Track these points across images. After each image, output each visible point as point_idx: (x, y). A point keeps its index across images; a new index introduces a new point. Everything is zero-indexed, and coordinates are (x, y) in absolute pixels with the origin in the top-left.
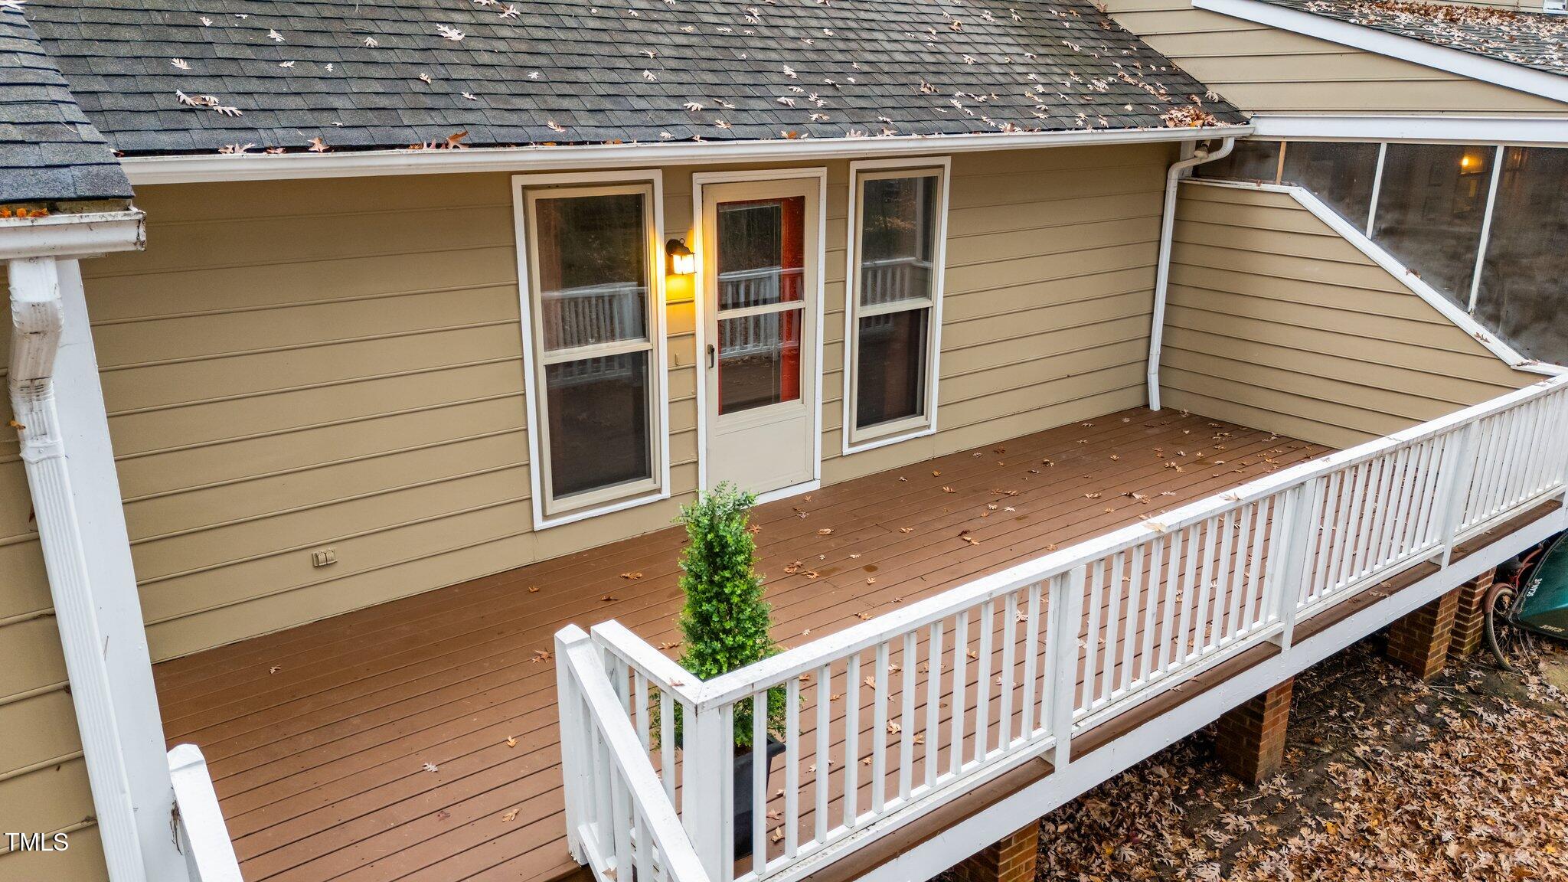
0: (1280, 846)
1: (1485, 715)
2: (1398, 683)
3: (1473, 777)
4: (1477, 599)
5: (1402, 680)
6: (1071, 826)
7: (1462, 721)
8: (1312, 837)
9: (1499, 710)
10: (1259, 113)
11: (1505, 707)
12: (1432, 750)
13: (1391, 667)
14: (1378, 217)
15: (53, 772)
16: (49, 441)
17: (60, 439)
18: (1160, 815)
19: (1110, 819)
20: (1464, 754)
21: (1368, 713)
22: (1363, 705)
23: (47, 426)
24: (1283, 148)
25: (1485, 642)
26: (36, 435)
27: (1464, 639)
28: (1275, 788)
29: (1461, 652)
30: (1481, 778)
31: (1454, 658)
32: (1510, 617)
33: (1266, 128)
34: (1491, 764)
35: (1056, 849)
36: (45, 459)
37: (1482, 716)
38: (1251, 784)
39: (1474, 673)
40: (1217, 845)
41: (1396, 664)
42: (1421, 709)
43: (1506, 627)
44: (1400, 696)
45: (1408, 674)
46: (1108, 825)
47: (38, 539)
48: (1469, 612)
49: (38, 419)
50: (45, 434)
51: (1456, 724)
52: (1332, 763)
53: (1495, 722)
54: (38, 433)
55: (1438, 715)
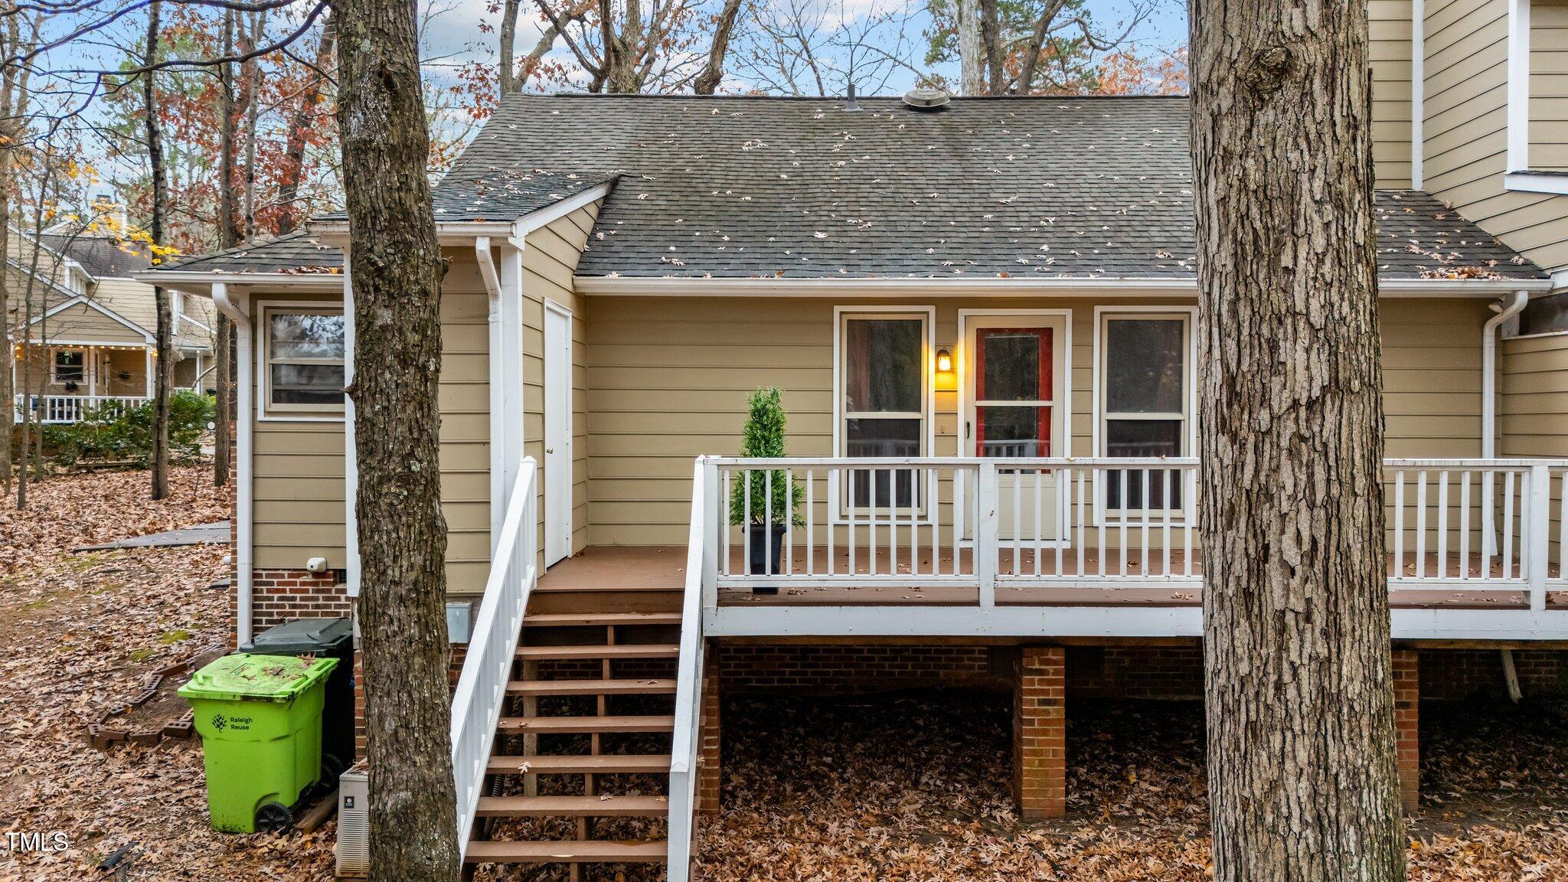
10: (1556, 270)
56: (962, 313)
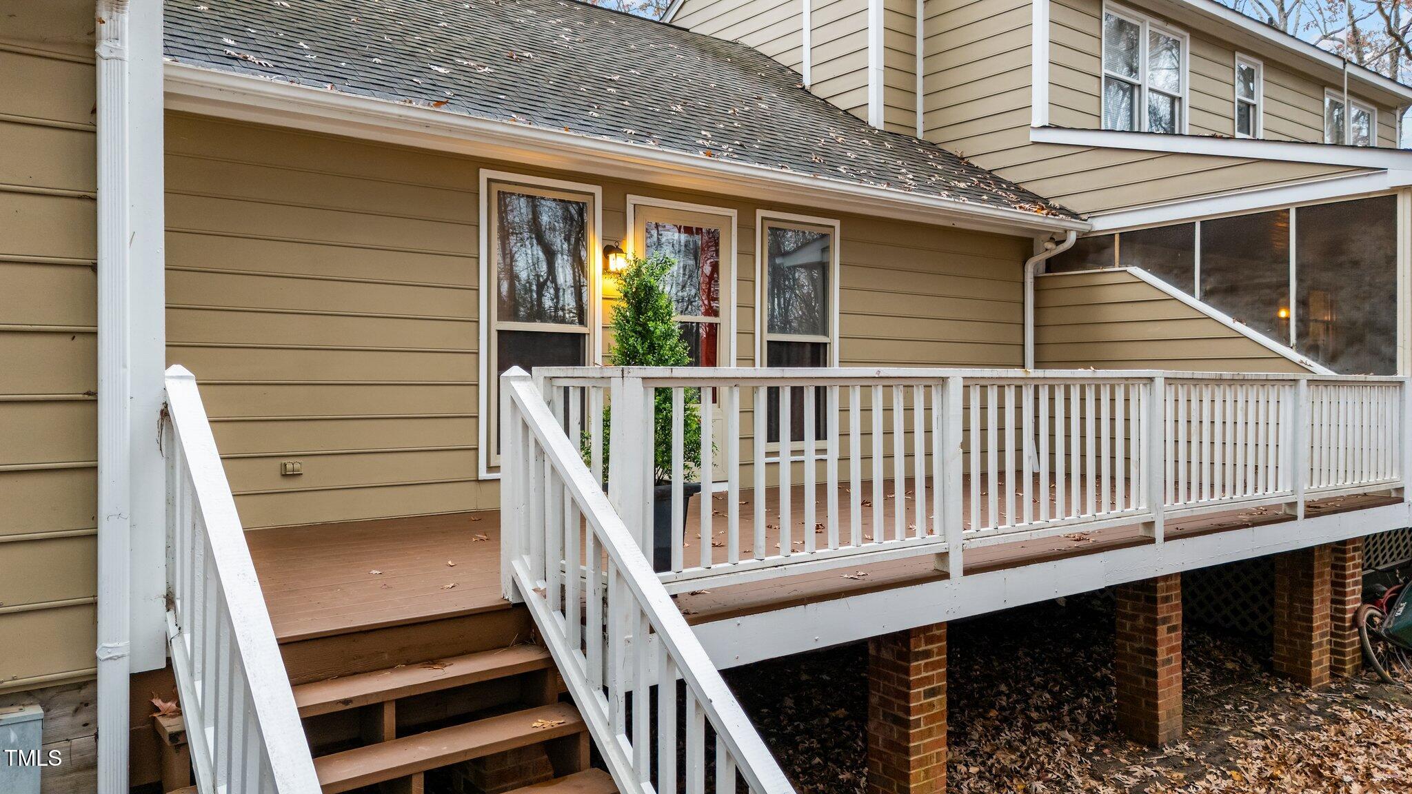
0: (1188, 786)
1: (1374, 711)
2: (1288, 691)
3: (1369, 748)
4: (1349, 616)
5: (1291, 689)
6: (982, 769)
7: (1352, 713)
8: (1218, 782)
9: (1386, 708)
10: (1093, 214)
11: (1392, 707)
12: (1326, 731)
13: (1280, 680)
14: (1202, 281)
15: (68, 339)
16: (119, 45)
17: (127, 46)
18: (1069, 764)
19: (1019, 764)
20: (1358, 733)
21: (1261, 709)
22: (1257, 703)
23: (119, 35)
24: (1117, 238)
25: (1366, 663)
26: (110, 38)
27: (1345, 656)
28: (1180, 751)
29: (1344, 670)
30: (1377, 748)
31: (1339, 676)
32: (1382, 632)
33: (1102, 225)
34: (1384, 739)
35: (968, 785)
36: (113, 58)
37: (1371, 712)
38: (1155, 747)
39: (1358, 686)
40: (1126, 786)
41: (1284, 677)
42: (1313, 707)
43: (1381, 643)
44: (1291, 699)
45: (1297, 684)
46: (1018, 769)
47: (95, 132)
48: (1344, 629)
49: (115, 26)
50: (117, 39)
51: (1347, 714)
52: (1231, 737)
53: (1384, 716)
54: (112, 37)
55: (1329, 710)
56: (632, 199)
